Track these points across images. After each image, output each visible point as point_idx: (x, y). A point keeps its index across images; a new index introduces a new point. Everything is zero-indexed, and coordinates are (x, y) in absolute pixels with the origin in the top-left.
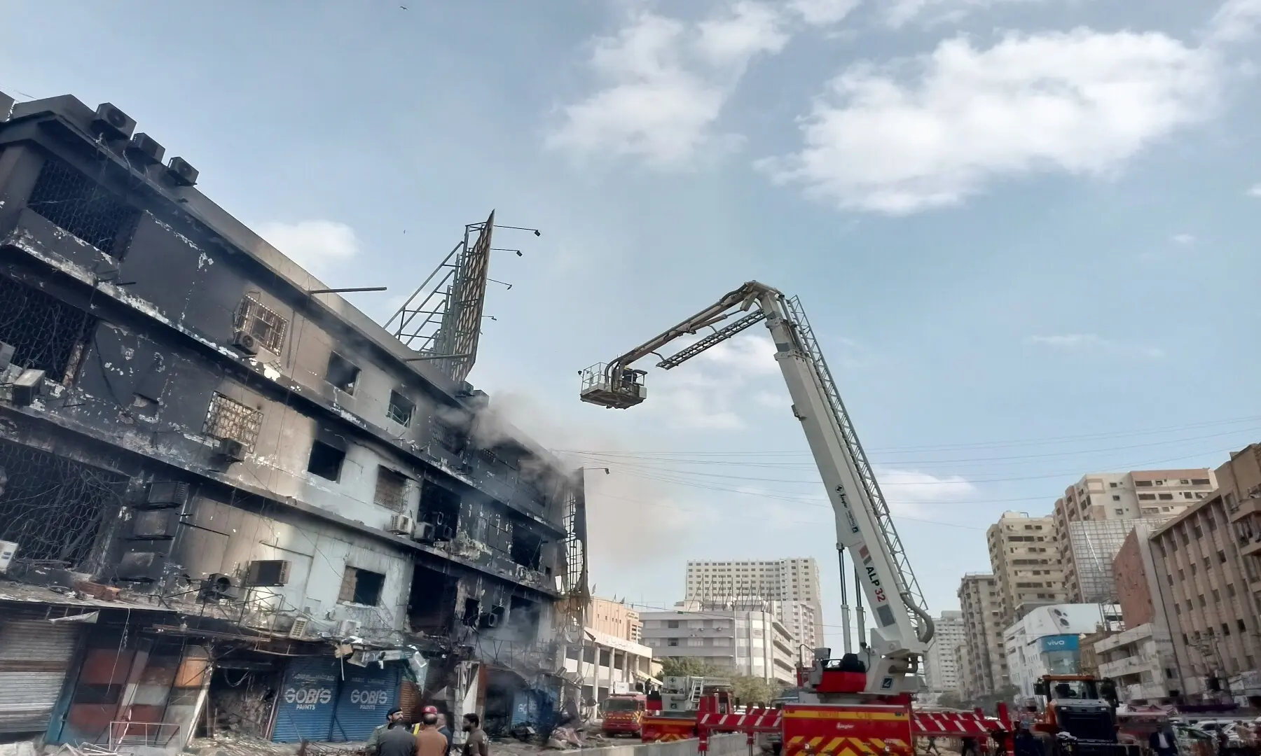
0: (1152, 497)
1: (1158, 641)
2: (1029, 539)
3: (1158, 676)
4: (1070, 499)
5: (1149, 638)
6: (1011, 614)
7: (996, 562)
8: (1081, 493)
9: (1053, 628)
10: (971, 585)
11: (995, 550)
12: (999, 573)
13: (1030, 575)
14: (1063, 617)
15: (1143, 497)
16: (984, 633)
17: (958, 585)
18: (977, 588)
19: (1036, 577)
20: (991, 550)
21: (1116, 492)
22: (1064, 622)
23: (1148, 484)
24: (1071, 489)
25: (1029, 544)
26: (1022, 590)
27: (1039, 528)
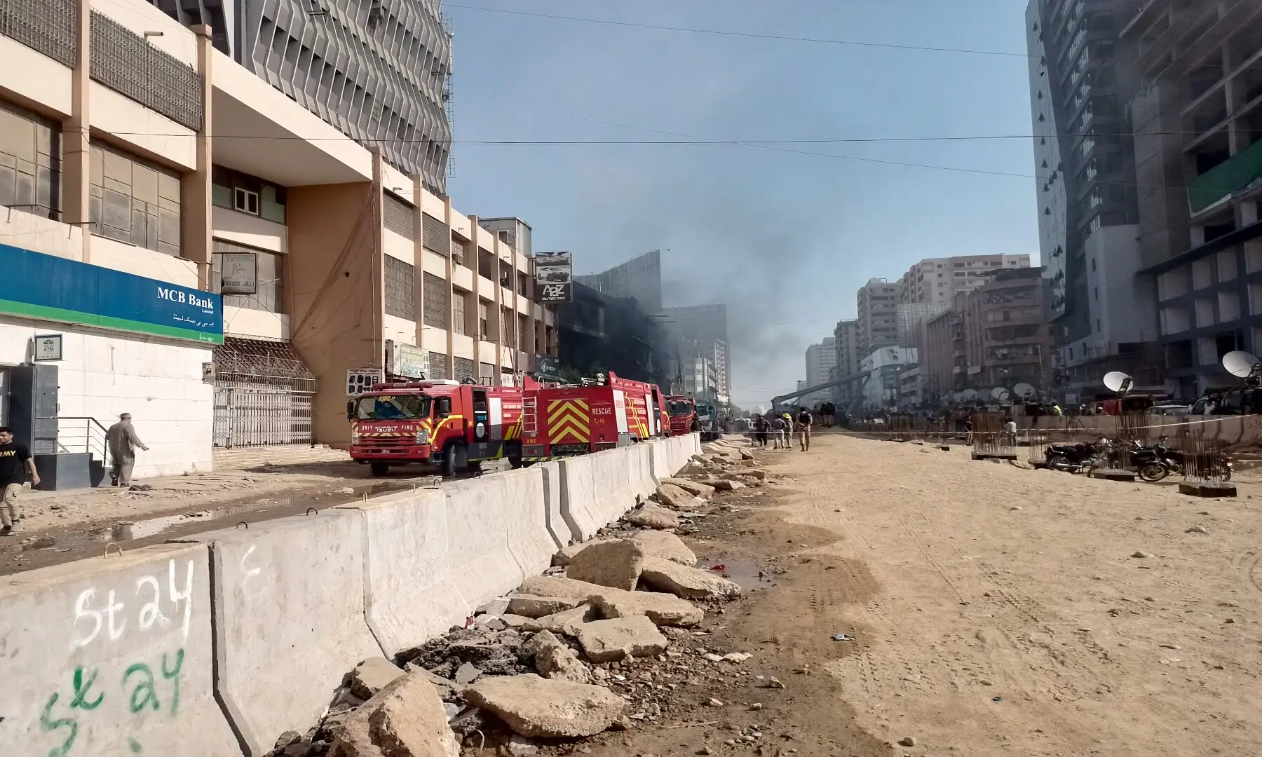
0: (963, 274)
1: (923, 376)
2: (886, 298)
3: (920, 392)
4: (912, 275)
5: (919, 374)
6: (865, 351)
7: (861, 313)
8: (919, 271)
9: (889, 362)
10: (843, 328)
11: (861, 306)
12: (862, 322)
13: (883, 322)
14: (895, 354)
15: (957, 275)
16: (848, 361)
17: (835, 326)
18: (847, 330)
19: (887, 324)
20: (859, 306)
21: (940, 271)
22: (895, 357)
23: (961, 265)
24: (914, 267)
25: (885, 302)
26: (876, 333)
27: (893, 290)
